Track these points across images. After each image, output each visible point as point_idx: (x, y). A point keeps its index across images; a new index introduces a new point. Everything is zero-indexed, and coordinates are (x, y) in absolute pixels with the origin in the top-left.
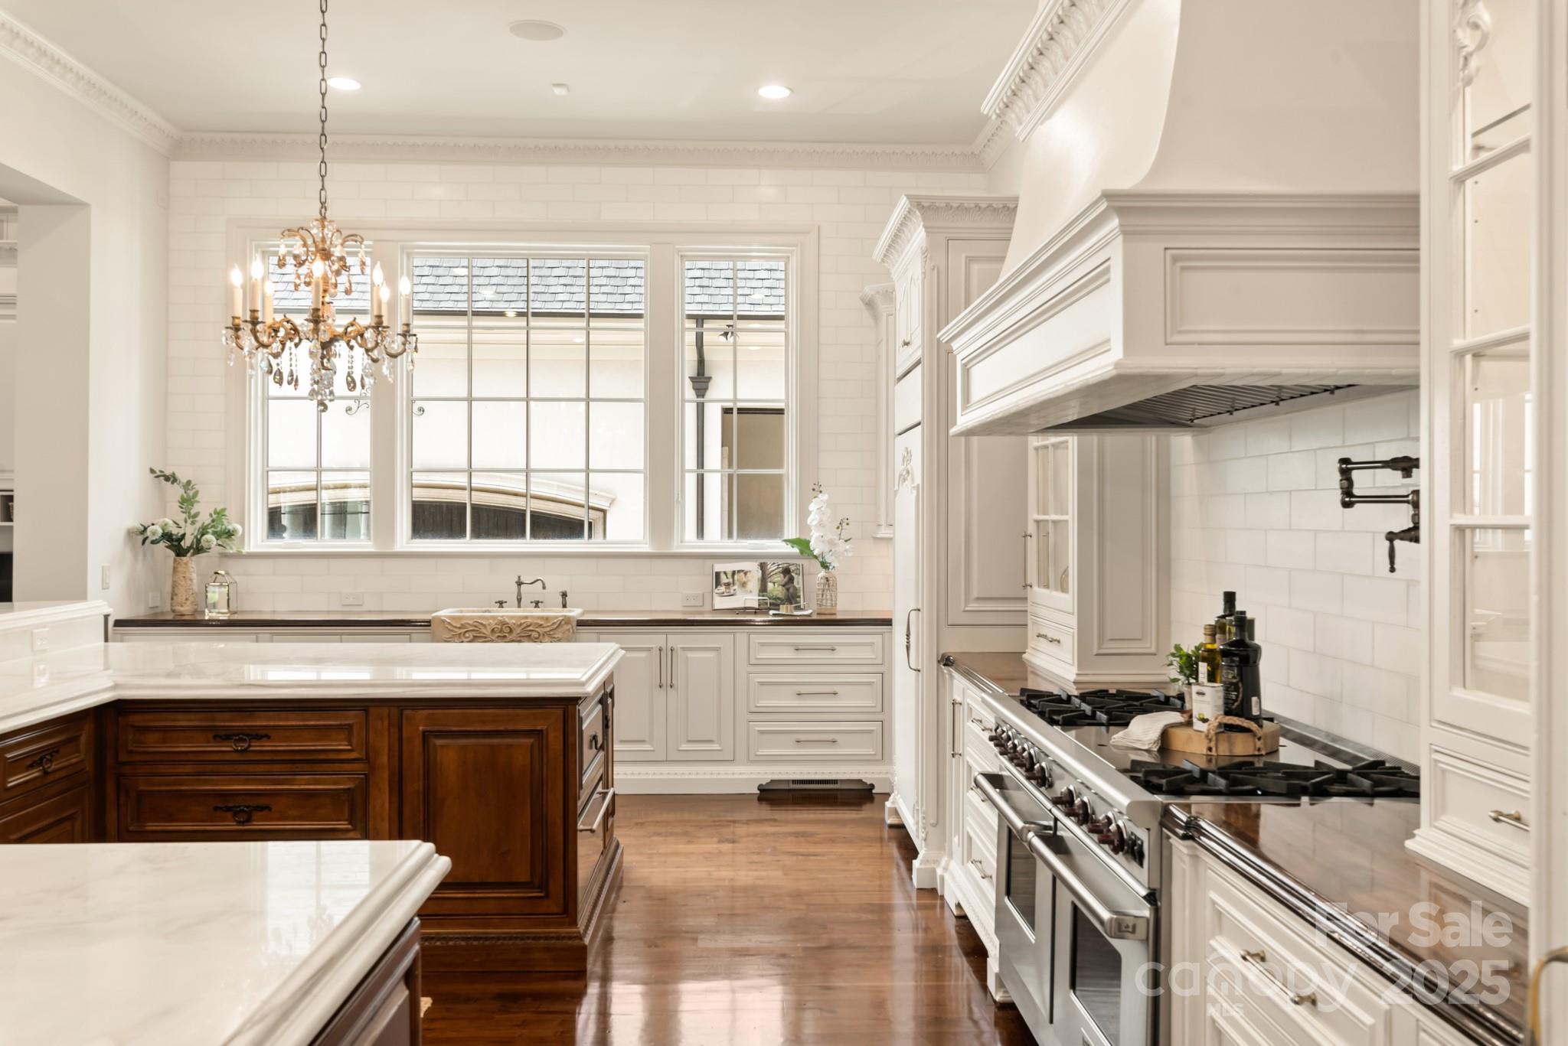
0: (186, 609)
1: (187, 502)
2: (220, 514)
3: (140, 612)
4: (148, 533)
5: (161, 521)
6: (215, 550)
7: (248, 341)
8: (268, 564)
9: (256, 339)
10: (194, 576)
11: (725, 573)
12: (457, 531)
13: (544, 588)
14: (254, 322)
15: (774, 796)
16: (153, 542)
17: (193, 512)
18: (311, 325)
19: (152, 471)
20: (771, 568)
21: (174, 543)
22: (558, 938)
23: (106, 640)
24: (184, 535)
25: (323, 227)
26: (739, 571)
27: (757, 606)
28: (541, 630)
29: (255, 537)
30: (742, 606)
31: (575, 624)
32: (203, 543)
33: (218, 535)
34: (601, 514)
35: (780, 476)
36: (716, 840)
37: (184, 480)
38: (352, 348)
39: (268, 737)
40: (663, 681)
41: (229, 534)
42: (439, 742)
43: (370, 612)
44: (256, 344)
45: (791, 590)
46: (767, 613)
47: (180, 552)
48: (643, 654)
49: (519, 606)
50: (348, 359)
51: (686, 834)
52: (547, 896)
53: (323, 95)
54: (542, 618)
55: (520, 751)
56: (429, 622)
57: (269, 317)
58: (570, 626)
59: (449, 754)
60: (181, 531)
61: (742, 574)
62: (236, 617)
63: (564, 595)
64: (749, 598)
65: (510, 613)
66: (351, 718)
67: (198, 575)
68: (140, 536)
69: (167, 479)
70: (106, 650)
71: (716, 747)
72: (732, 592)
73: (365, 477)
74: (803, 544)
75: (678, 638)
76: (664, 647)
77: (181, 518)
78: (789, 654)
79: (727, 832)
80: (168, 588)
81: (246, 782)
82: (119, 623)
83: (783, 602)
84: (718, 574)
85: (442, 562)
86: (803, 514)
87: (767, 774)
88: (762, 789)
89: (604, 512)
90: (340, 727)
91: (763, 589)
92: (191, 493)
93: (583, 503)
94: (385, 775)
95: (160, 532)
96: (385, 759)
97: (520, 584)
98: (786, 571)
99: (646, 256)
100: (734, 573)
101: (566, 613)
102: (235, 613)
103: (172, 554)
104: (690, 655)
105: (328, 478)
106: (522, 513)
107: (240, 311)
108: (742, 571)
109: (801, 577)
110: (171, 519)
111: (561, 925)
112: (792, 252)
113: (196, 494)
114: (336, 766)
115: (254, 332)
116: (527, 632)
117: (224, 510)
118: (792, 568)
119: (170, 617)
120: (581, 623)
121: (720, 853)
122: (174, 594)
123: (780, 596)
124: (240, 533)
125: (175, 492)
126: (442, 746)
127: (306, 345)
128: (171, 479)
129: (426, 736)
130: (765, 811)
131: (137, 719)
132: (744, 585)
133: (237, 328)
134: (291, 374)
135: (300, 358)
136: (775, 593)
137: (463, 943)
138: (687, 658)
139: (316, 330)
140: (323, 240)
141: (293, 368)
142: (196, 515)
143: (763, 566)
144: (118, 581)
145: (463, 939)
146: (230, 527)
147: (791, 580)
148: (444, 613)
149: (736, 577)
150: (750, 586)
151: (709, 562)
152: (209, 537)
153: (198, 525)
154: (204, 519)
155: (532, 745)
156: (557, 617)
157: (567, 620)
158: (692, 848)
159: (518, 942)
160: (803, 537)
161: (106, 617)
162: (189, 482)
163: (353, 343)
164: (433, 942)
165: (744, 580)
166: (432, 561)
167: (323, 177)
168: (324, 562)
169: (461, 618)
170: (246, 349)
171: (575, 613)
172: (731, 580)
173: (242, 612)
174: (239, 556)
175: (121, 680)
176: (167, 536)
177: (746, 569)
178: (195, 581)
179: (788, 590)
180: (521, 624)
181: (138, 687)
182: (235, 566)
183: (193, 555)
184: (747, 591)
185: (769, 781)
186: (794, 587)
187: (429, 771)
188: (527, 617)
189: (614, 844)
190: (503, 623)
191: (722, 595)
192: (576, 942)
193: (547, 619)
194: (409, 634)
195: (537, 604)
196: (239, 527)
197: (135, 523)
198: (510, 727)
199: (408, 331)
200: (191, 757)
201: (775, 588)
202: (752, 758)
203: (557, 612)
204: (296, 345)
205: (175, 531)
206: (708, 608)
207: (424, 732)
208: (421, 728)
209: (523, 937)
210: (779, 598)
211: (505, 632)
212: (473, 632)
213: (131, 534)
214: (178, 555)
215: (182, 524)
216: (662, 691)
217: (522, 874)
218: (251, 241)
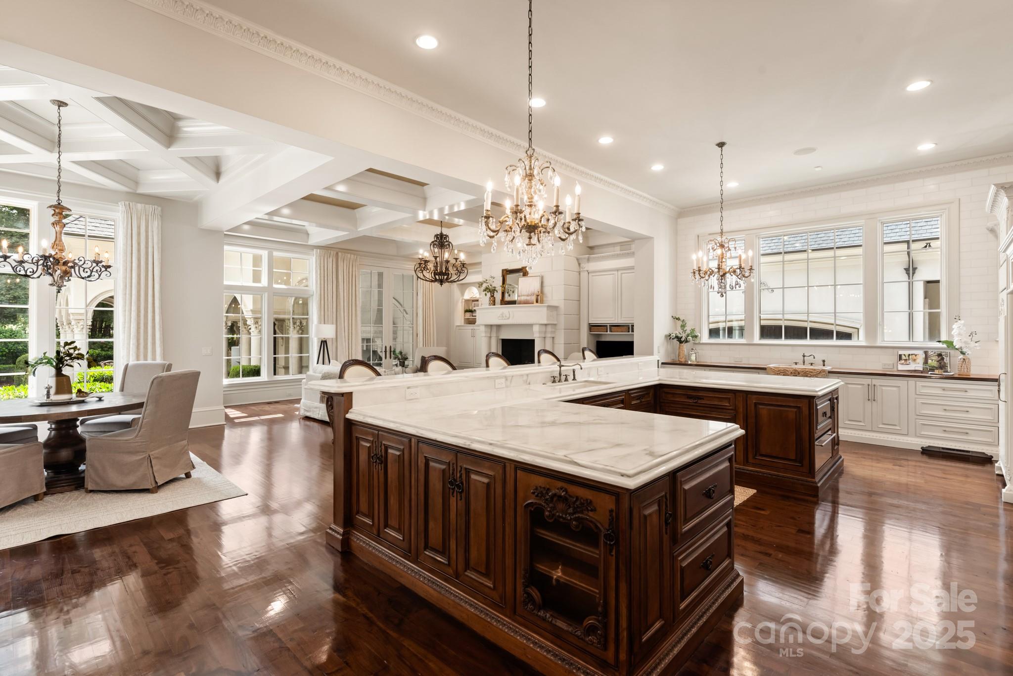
0: (683, 360)
1: (683, 326)
2: (693, 330)
3: (669, 361)
4: (671, 336)
5: (675, 332)
6: (692, 342)
7: (697, 276)
8: (709, 346)
9: (700, 276)
10: (685, 350)
11: (904, 355)
12: (779, 336)
13: (814, 358)
14: (699, 271)
15: (929, 453)
16: (673, 339)
17: (685, 329)
18: (717, 270)
19: (672, 317)
20: (930, 353)
21: (679, 339)
22: (807, 482)
23: (658, 367)
24: (682, 337)
25: (722, 237)
26: (912, 354)
27: (922, 370)
28: (812, 374)
29: (705, 338)
30: (914, 369)
31: (827, 372)
32: (688, 340)
33: (693, 337)
34: (857, 330)
35: (939, 313)
36: (892, 464)
37: (682, 319)
38: (732, 275)
39: (703, 399)
40: (870, 398)
41: (696, 337)
42: (760, 407)
43: (744, 364)
44: (700, 277)
45: (942, 363)
46: (928, 373)
47: (681, 342)
48: (860, 386)
49: (804, 365)
50: (731, 279)
51: (878, 460)
52: (802, 466)
53: (722, 195)
54: (812, 369)
55: (791, 413)
56: (766, 368)
57: (704, 268)
58: (824, 373)
59: (764, 411)
60: (681, 336)
61: (914, 356)
62: (698, 363)
63: (824, 361)
64: (918, 365)
65: (800, 367)
66: (729, 396)
67: (686, 349)
68: (669, 337)
69: (677, 319)
70: (658, 370)
71: (897, 428)
72: (908, 363)
73: (743, 317)
74: (950, 344)
75: (877, 381)
76: (870, 384)
77: (681, 331)
78: (940, 392)
79: (898, 462)
80: (677, 354)
81: (697, 412)
82: (663, 363)
83: (937, 368)
84: (900, 356)
85: (772, 347)
86: (950, 329)
87: (926, 443)
88: (922, 448)
89: (858, 329)
90: (726, 398)
91: (926, 362)
92: (684, 323)
93: (833, 323)
94: (742, 415)
95: (675, 336)
96: (741, 410)
97: (804, 356)
98: (940, 355)
99: (863, 225)
100: (909, 355)
101: (824, 368)
102: (698, 362)
103: (679, 343)
104: (884, 388)
105: (729, 318)
106: (806, 328)
107: (696, 268)
108: (914, 354)
109: (948, 358)
110: (678, 332)
111: (809, 477)
112: (943, 212)
113: (686, 324)
114: (725, 411)
115: (699, 274)
116: (806, 374)
117: (694, 329)
118: (943, 354)
119: (678, 362)
120: (830, 372)
121: (893, 469)
122: (679, 355)
123: (936, 366)
124: (699, 336)
125: (679, 323)
126: (761, 408)
127: (716, 275)
128: (678, 319)
129: (756, 404)
130: (925, 458)
131: (666, 390)
132: (915, 360)
133: (694, 273)
134: (711, 286)
135: (714, 280)
136: (933, 364)
137: (770, 476)
138: (882, 389)
139: (719, 272)
140: (722, 241)
141: (712, 284)
142: (686, 330)
143: (926, 353)
144: (662, 351)
145: (770, 475)
146: (696, 334)
147: (943, 359)
148: (771, 366)
149: (910, 357)
150: (918, 361)
151: (896, 351)
152: (690, 337)
153: (686, 334)
154: (688, 332)
155: (796, 411)
156: (819, 369)
157: (824, 371)
158: (878, 465)
159: (791, 480)
160: (950, 340)
161: (658, 361)
162: (683, 320)
163: (732, 274)
164: (758, 474)
165: (915, 358)
166: (768, 347)
167: (722, 221)
168: (728, 346)
169: (779, 368)
170: (697, 279)
171: (828, 368)
172: (908, 358)
173: (701, 362)
174: (699, 344)
175: (661, 378)
176: (677, 337)
177: (916, 353)
178: (685, 352)
179: (940, 363)
180: (803, 371)
181: (665, 380)
182: (698, 347)
183: (685, 343)
184: (916, 363)
185: (927, 446)
186: (944, 362)
187: (757, 416)
188: (806, 369)
189: (838, 456)
190: (796, 370)
191: (902, 364)
192: (815, 485)
193: (815, 370)
194: (759, 372)
195: (812, 364)
196: (699, 335)
197: (667, 333)
198: (788, 404)
199: (751, 268)
200: (680, 402)
201: (933, 362)
202: (918, 435)
203: (821, 367)
204: (713, 276)
205: (679, 335)
206: (895, 369)
207: (755, 403)
208: (754, 401)
209: (793, 478)
210: (935, 367)
211: (796, 373)
212: (784, 372)
213: (666, 336)
214: (680, 343)
215: (681, 333)
216: (870, 402)
217: (793, 457)
218: (703, 240)
